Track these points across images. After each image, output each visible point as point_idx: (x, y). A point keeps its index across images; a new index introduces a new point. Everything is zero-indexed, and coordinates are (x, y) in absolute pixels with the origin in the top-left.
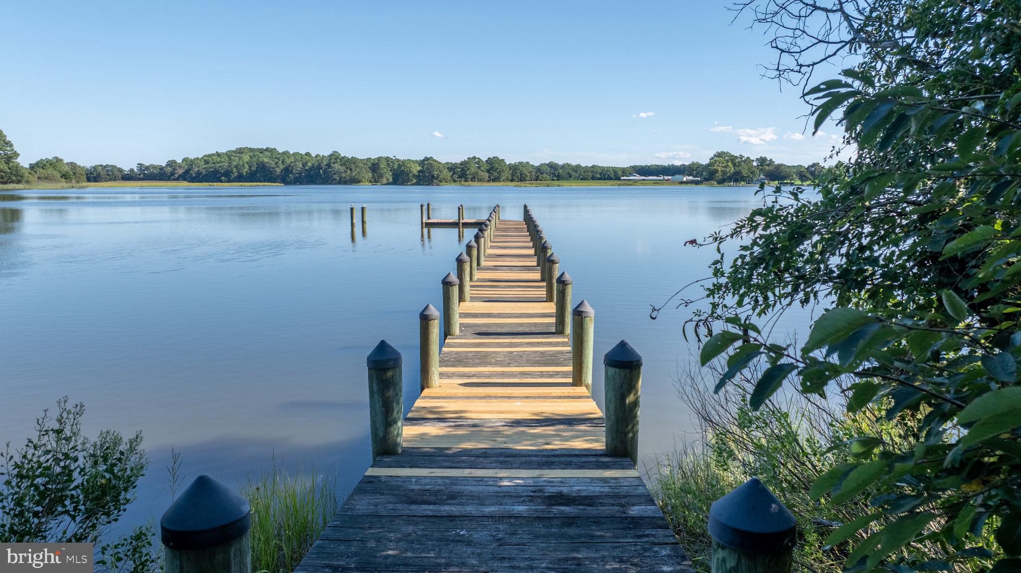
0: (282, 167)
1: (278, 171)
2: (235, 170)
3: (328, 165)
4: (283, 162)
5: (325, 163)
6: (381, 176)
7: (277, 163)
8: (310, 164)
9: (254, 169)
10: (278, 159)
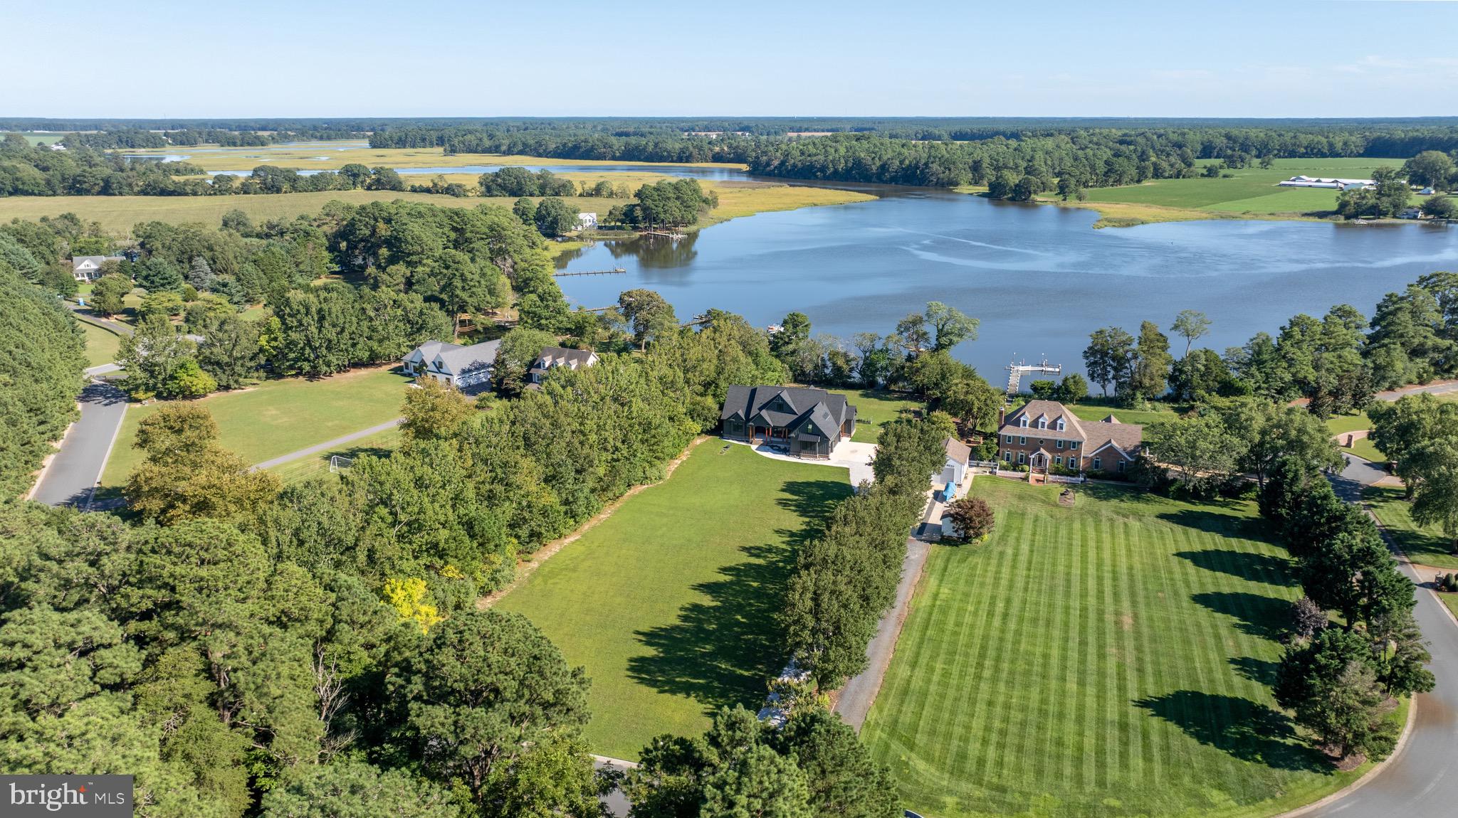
0: (878, 163)
1: (874, 168)
2: (831, 166)
3: (926, 164)
4: (880, 159)
5: (923, 161)
6: (982, 177)
7: (873, 159)
8: (907, 162)
9: (850, 165)
10: (875, 153)
